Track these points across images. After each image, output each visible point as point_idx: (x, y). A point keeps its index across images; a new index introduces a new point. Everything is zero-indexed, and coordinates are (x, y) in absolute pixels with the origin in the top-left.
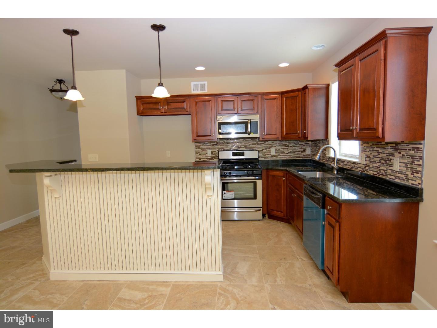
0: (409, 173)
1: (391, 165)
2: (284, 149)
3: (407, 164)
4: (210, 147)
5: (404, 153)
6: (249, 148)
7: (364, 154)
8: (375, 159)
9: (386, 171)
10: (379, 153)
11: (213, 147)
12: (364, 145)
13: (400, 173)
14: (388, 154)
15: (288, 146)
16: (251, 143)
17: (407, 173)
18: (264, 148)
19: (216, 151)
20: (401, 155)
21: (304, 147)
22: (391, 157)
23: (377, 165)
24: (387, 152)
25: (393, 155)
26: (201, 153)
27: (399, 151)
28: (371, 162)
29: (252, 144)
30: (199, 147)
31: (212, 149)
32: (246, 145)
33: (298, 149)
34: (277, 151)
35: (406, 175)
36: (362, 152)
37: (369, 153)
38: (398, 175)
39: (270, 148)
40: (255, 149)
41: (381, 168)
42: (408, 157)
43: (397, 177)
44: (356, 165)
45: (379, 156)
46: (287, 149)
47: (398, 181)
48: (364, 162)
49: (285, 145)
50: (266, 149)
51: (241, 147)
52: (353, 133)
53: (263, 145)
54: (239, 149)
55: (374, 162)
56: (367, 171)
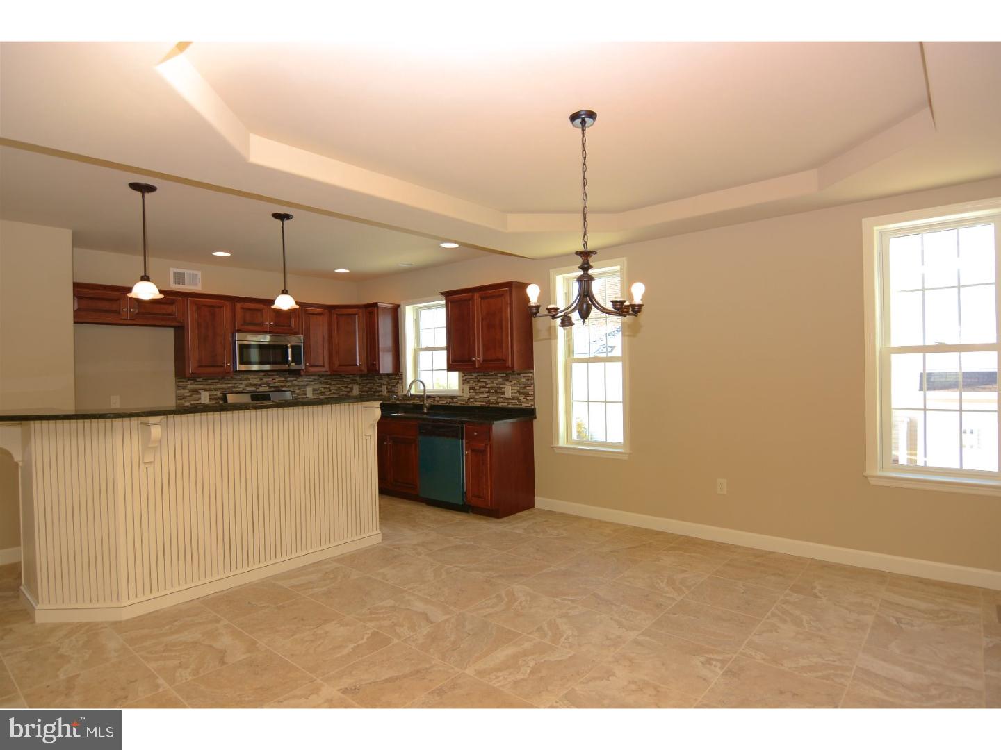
0: (522, 398)
1: (504, 393)
2: (325, 388)
3: (518, 391)
4: (207, 387)
5: (515, 381)
6: (274, 387)
7: (467, 387)
8: (482, 389)
9: (496, 400)
10: (487, 384)
11: (212, 387)
12: (467, 377)
13: (513, 399)
14: (497, 384)
15: (330, 384)
16: (277, 380)
17: (520, 398)
18: (297, 388)
19: (219, 394)
20: (512, 383)
21: (351, 386)
22: (502, 386)
23: (486, 395)
24: (497, 381)
25: (504, 384)
26: (188, 399)
27: (510, 380)
28: (477, 393)
29: (279, 381)
30: (184, 388)
31: (210, 390)
32: (270, 382)
33: (343, 388)
34: (314, 391)
35: (519, 400)
36: (463, 384)
37: (474, 385)
38: (510, 401)
39: (305, 387)
40: (283, 389)
41: (490, 398)
42: (520, 384)
43: (509, 403)
44: (455, 400)
45: (487, 386)
46: (329, 388)
47: (510, 406)
48: (467, 394)
49: (326, 383)
50: (299, 389)
51: (260, 386)
52: (475, 364)
53: (295, 383)
54: (258, 390)
55: (482, 393)
56: (472, 402)
